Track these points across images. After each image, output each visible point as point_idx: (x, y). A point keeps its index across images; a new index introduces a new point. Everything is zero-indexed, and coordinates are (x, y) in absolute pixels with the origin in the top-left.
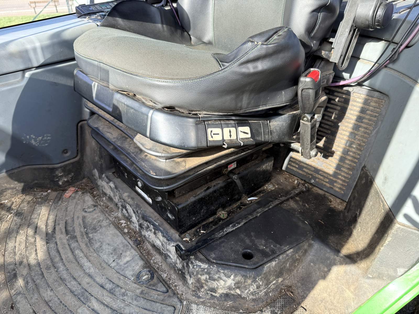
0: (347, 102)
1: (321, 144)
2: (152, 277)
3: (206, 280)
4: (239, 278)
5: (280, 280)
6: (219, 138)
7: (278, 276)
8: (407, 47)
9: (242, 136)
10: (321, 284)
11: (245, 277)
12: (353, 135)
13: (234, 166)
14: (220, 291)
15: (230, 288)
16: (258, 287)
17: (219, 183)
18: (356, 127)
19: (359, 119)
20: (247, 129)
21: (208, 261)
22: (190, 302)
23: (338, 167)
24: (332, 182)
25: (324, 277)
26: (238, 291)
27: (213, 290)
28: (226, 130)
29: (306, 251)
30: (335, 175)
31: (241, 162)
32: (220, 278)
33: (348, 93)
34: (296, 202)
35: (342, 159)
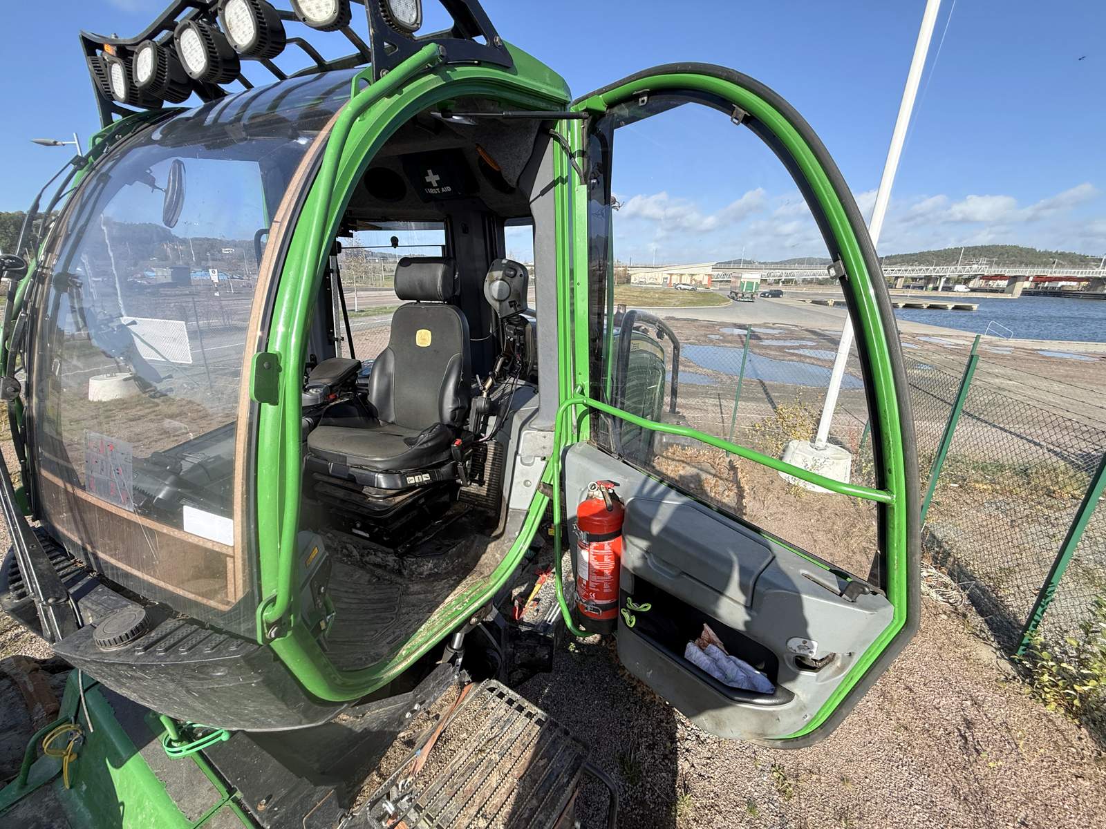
0: (486, 450)
1: (477, 478)
2: (379, 579)
3: (416, 569)
4: (435, 561)
5: (460, 560)
6: (413, 482)
7: (458, 558)
8: (506, 419)
9: (425, 479)
10: (484, 556)
11: (438, 559)
12: (492, 469)
13: (422, 501)
14: (425, 573)
15: (431, 569)
16: (447, 564)
17: (415, 512)
18: (493, 464)
19: (494, 459)
20: (428, 475)
21: (415, 557)
22: (407, 585)
23: (488, 490)
24: (487, 500)
25: (484, 553)
26: (436, 570)
27: (421, 574)
28: (416, 477)
29: (473, 541)
30: (488, 495)
31: (427, 497)
32: (424, 565)
33: (486, 445)
34: (467, 517)
35: (489, 485)
